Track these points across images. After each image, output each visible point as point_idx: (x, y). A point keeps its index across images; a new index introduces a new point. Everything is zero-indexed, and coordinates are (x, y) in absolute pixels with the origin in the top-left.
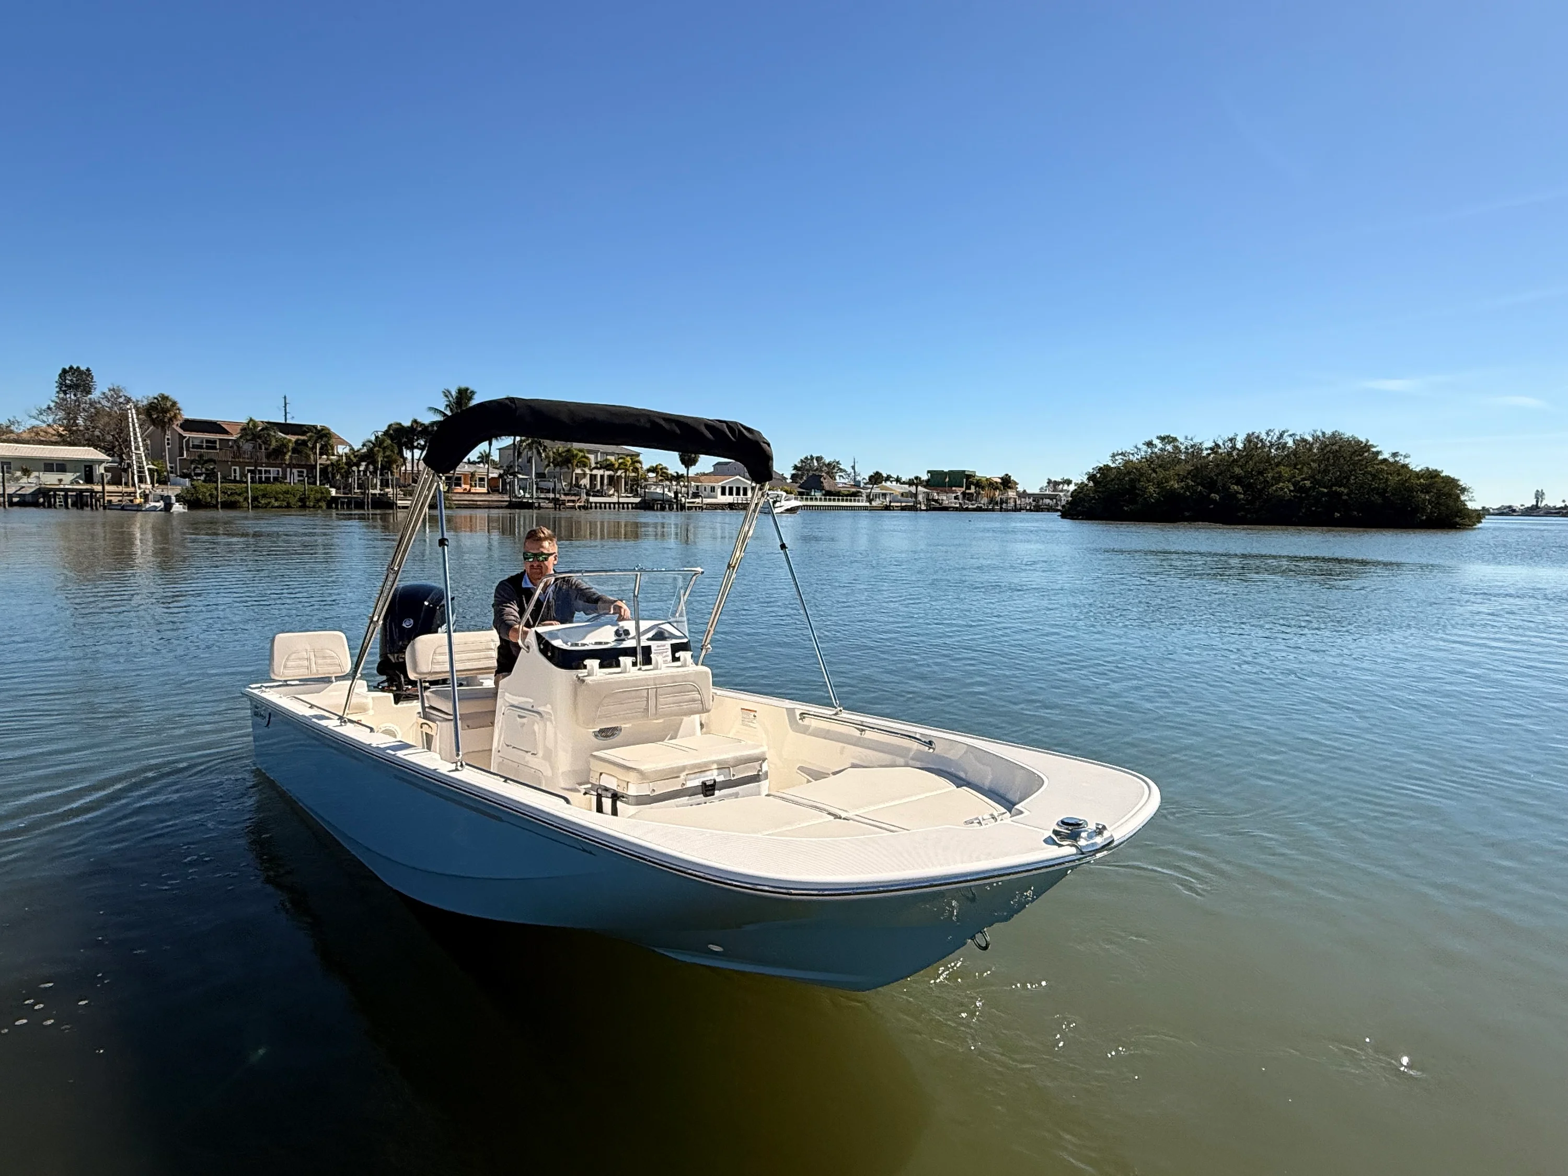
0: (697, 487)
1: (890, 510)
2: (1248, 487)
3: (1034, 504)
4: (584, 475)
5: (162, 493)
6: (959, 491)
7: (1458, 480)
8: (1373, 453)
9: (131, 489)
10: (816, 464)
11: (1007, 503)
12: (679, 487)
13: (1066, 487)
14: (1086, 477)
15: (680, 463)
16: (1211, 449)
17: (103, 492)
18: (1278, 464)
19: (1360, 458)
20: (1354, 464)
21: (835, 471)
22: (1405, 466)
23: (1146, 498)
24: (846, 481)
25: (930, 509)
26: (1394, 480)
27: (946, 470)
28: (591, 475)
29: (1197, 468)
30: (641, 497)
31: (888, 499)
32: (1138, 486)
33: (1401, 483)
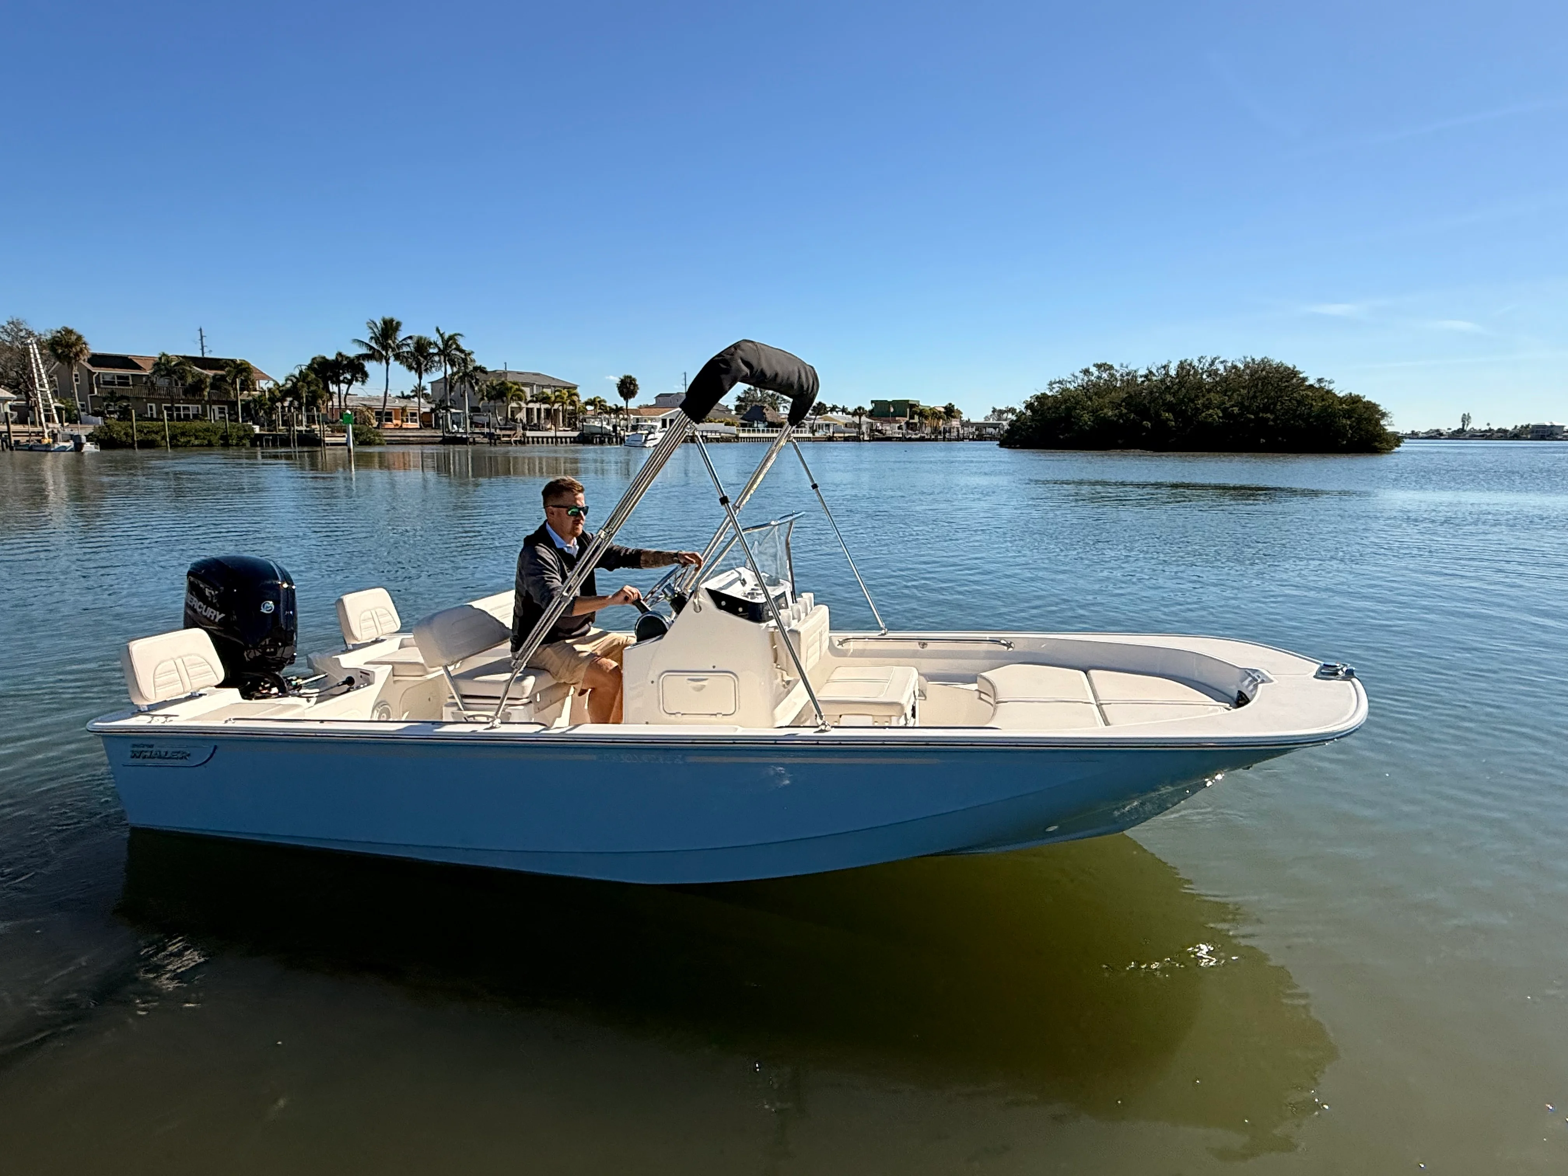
0: (637, 419)
1: (833, 441)
2: (1179, 414)
3: (977, 433)
4: (520, 409)
5: (72, 433)
6: (903, 421)
7: (1379, 405)
8: (1300, 379)
9: (39, 429)
10: (759, 395)
11: (950, 432)
12: (618, 420)
13: (1007, 416)
14: (1024, 405)
15: (619, 395)
16: (1146, 376)
17: (8, 432)
18: (1209, 391)
19: (1286, 384)
20: (1282, 390)
21: (778, 401)
22: (1329, 392)
23: (1081, 426)
25: (873, 439)
26: (1318, 405)
27: (890, 400)
28: (527, 409)
29: (1130, 396)
30: (579, 430)
31: (831, 430)
32: (1073, 414)
33: (1324, 409)
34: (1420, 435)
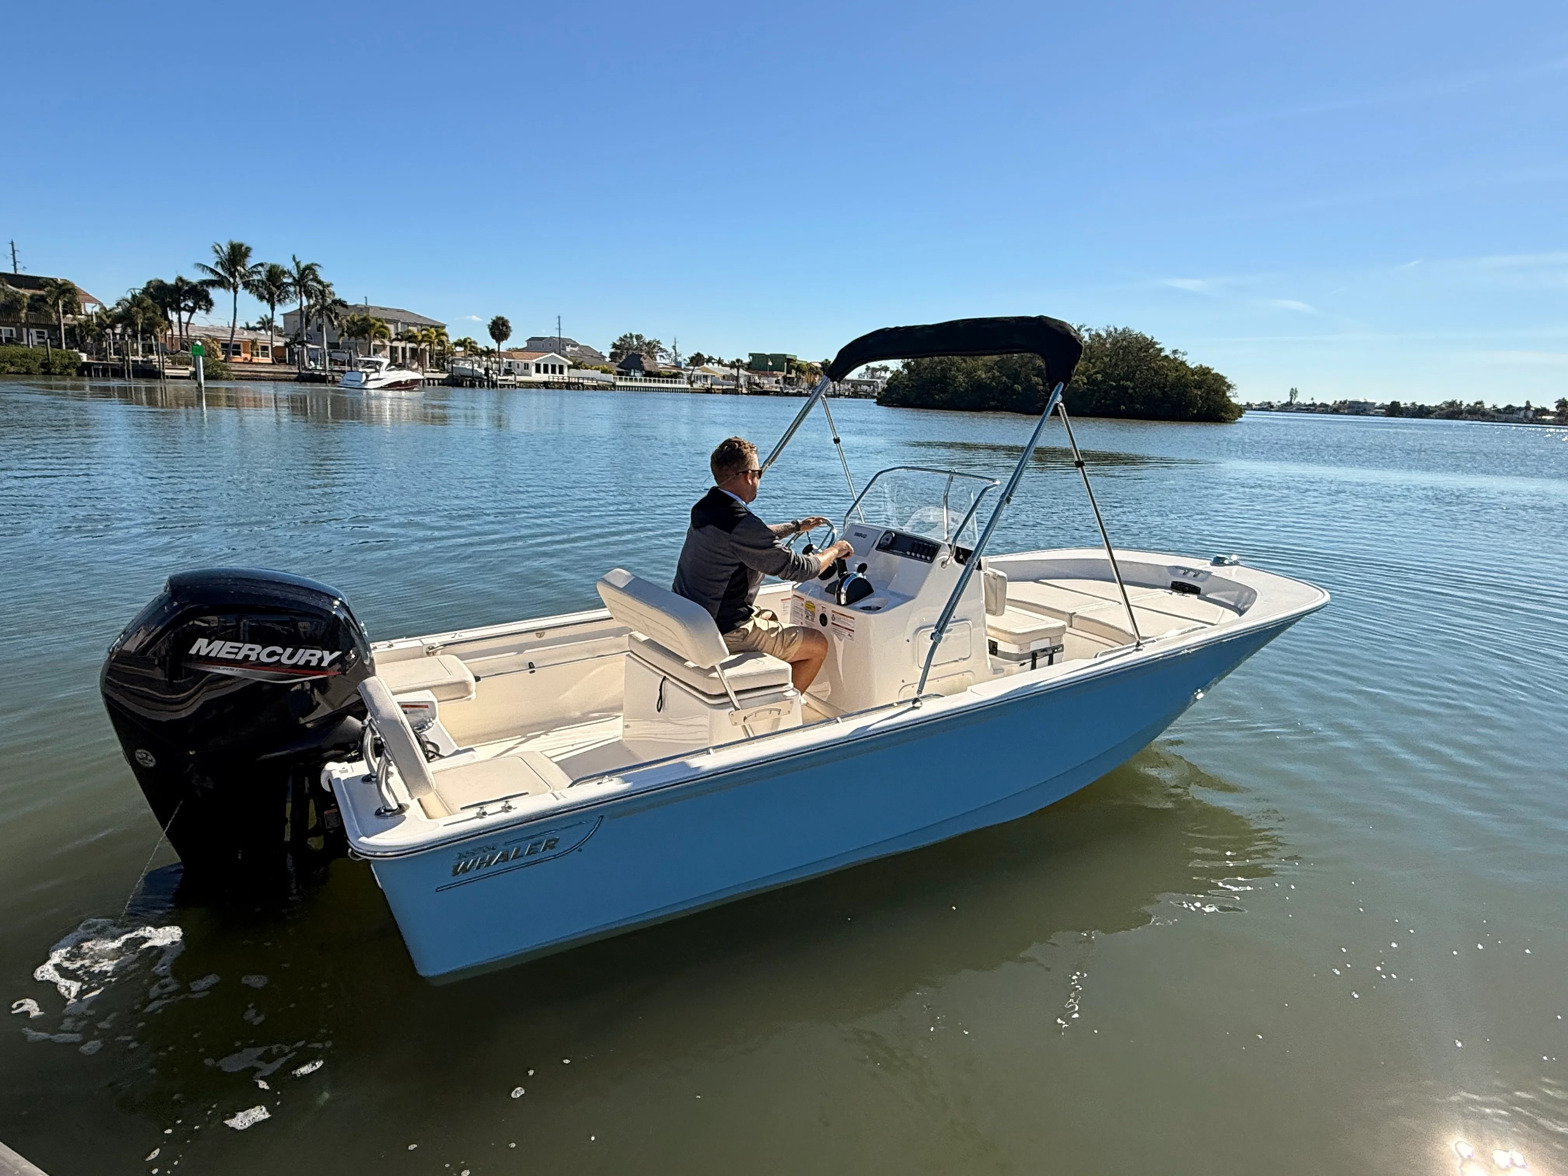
0: (510, 363)
1: (711, 393)
3: (852, 390)
4: (384, 347)
6: (781, 375)
7: (1226, 378)
8: (1157, 349)
10: (635, 343)
12: (489, 363)
13: (883, 374)
14: (901, 364)
15: (490, 337)
19: (1145, 354)
20: (1139, 360)
21: (655, 350)
22: (1183, 363)
23: (955, 387)
24: (667, 361)
25: (751, 392)
26: (1173, 375)
27: (768, 353)
28: (391, 347)
30: (448, 372)
31: (709, 382)
33: (1179, 378)
34: (1255, 407)
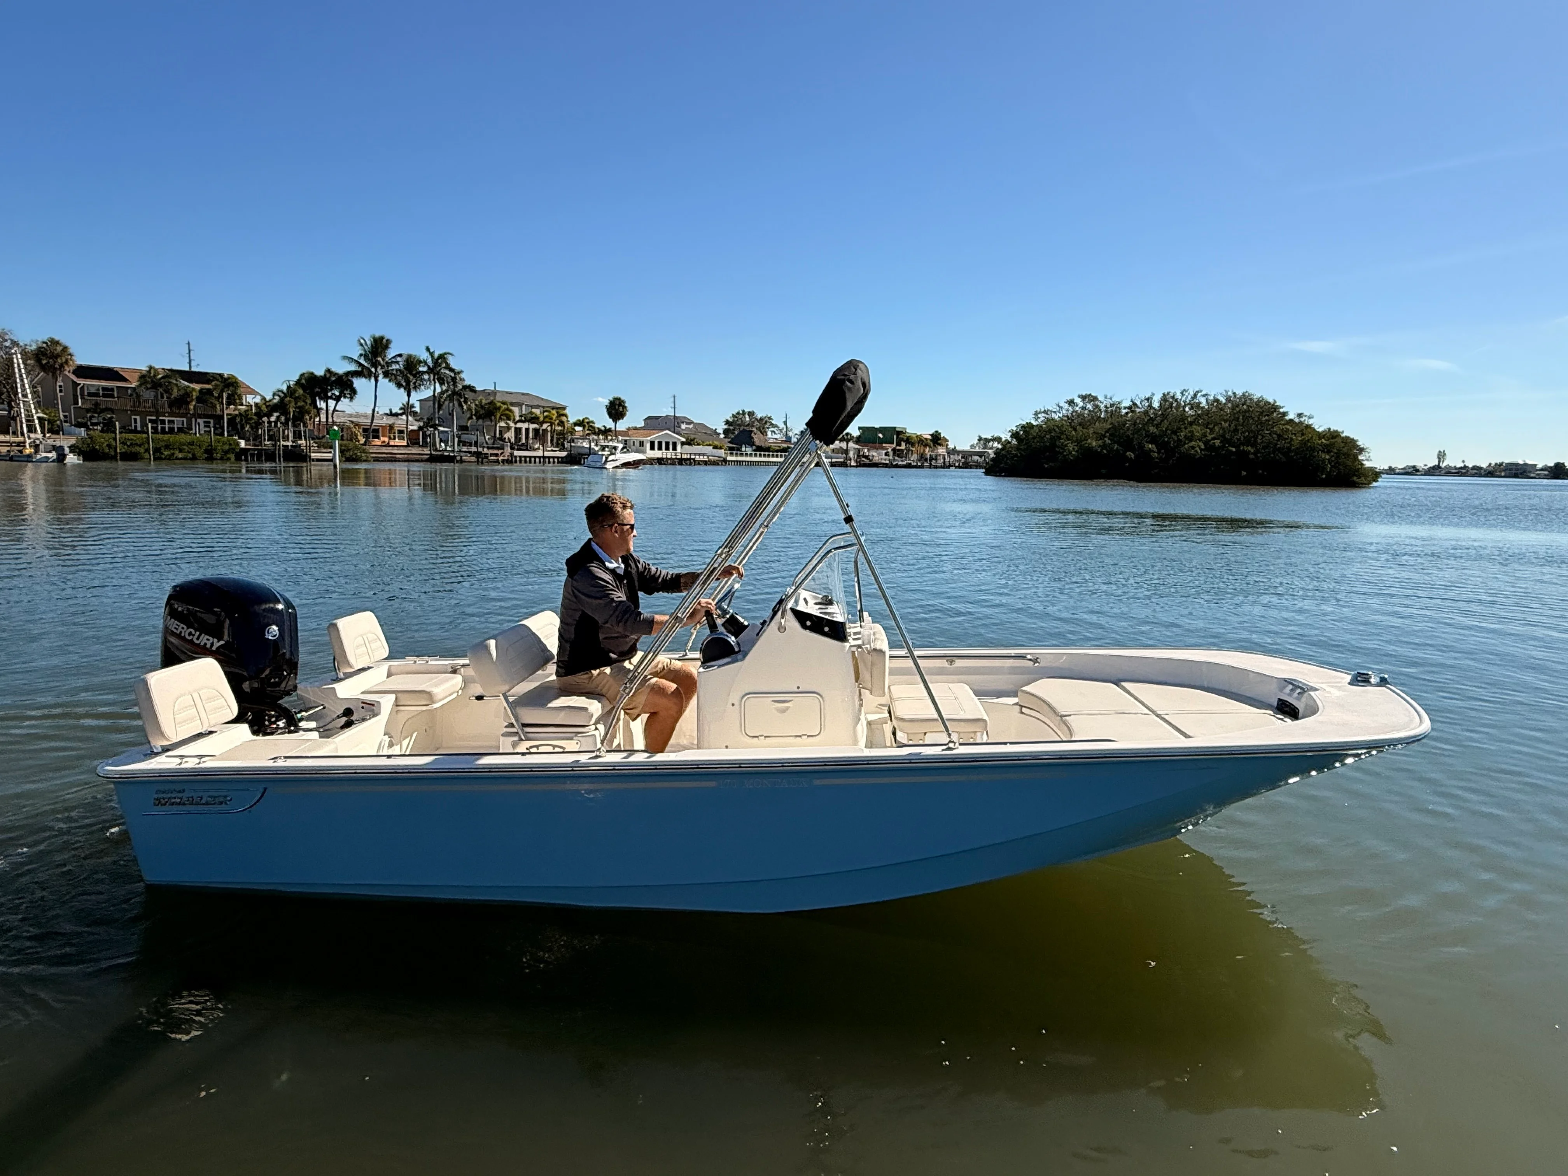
0: (626, 441)
2: (1162, 445)
3: (963, 460)
5: (54, 444)
6: (890, 447)
7: (1357, 441)
8: (1280, 413)
9: (21, 439)
10: (748, 419)
11: (936, 459)
13: (993, 444)
14: (1010, 434)
15: (607, 416)
16: (1130, 408)
18: (1191, 423)
20: (1262, 424)
21: (766, 426)
22: (1308, 427)
23: (1065, 456)
24: (778, 436)
25: (860, 465)
26: (1297, 439)
27: (877, 426)
28: (516, 428)
29: (1114, 427)
30: (567, 451)
32: (1057, 443)
33: (1304, 443)
34: (1397, 471)
